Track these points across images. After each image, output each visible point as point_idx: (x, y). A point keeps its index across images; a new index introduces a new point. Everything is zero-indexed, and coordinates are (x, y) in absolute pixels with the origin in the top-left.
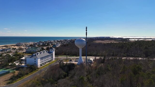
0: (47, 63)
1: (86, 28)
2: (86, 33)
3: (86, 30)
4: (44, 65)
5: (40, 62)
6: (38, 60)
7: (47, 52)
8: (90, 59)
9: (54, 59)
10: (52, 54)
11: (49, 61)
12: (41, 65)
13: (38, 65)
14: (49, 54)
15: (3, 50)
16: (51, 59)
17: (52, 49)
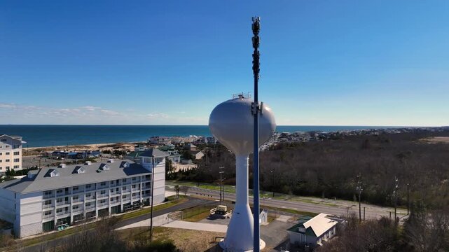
0: (98, 219)
1: (256, 28)
2: (256, 56)
3: (256, 43)
4: (68, 227)
5: (46, 213)
6: (23, 201)
7: (125, 166)
8: (306, 225)
9: (158, 197)
10: (148, 177)
11: (120, 206)
12: (49, 226)
13: (21, 225)
14: (125, 176)
15: (78, 153)
16: (137, 200)
17: (149, 153)
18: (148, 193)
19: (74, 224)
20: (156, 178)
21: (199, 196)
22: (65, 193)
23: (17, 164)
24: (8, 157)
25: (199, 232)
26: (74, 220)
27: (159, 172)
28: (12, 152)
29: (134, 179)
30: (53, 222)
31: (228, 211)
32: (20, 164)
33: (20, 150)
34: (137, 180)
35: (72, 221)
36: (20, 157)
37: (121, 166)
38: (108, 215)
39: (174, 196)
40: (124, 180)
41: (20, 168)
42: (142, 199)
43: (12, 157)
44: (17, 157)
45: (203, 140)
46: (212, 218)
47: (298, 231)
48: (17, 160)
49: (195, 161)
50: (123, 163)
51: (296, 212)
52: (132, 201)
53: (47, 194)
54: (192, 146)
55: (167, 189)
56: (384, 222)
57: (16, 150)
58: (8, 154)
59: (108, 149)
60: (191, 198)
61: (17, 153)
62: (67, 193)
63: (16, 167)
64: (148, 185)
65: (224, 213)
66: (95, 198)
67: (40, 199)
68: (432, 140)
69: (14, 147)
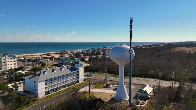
0: (63, 89)
1: (131, 22)
3: (131, 27)
4: (54, 93)
5: (46, 88)
6: (39, 84)
7: (69, 68)
8: (144, 90)
9: (81, 79)
10: (78, 72)
11: (69, 83)
12: (47, 93)
13: (39, 93)
14: (70, 72)
15: (35, 59)
16: (75, 81)
17: (78, 63)
18: (78, 78)
19: (55, 91)
20: (80, 72)
21: (96, 78)
22: (51, 80)
23: (15, 66)
24: (11, 63)
25: (104, 93)
26: (55, 90)
27: (81, 70)
28: (13, 60)
29: (73, 73)
30: (48, 91)
31: (111, 84)
32: (16, 65)
33: (16, 60)
34: (74, 73)
35: (54, 90)
36: (16, 62)
37: (68, 68)
38: (65, 87)
39: (86, 78)
40: (70, 74)
41: (16, 67)
42: (76, 80)
43: (13, 63)
44: (15, 63)
45: (85, 52)
46: (105, 87)
47: (141, 92)
48: (15, 64)
49: (87, 62)
50: (68, 67)
51: (135, 84)
52: (73, 81)
53: (45, 81)
54: (81, 54)
55: (84, 76)
56: (170, 88)
57: (14, 60)
58: (11, 61)
59: (45, 56)
60: (94, 79)
61: (14, 61)
62: (52, 80)
63: (14, 67)
64: (78, 75)
65: (110, 85)
66: (61, 81)
67: (44, 83)
68: (176, 49)
69: (14, 59)
